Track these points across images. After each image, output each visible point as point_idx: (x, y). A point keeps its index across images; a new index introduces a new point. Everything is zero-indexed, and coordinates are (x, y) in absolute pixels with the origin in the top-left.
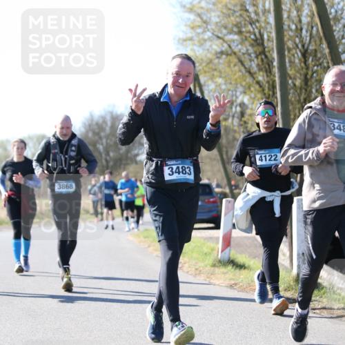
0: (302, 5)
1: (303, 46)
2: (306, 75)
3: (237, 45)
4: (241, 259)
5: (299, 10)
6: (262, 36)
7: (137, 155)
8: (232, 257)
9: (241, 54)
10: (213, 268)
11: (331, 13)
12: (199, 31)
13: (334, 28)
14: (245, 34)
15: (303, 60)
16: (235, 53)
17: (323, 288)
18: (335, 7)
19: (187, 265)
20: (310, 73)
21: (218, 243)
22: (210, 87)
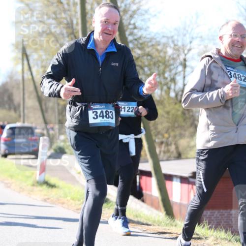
11: (121, 7)
17: (110, 202)
18: (125, 2)
19: (14, 185)
22: (34, 57)
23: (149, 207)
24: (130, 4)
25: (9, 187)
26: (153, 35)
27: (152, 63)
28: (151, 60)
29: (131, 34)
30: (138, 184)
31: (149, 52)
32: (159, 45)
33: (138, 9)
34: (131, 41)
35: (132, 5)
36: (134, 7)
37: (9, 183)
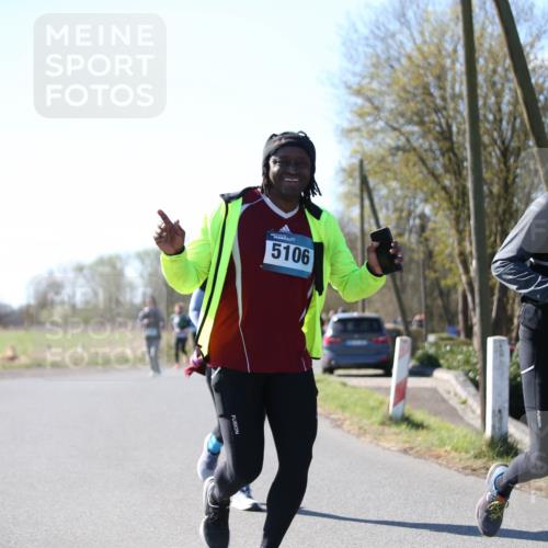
0: (503, 90)
1: (503, 142)
2: (506, 179)
3: (418, 139)
4: (418, 416)
5: (499, 95)
6: (449, 127)
8: (407, 413)
9: (421, 151)
10: (381, 428)
12: (369, 119)
14: (428, 125)
15: (502, 160)
16: (415, 149)
19: (348, 422)
20: (511, 177)
21: (388, 394)
22: (381, 192)
25: (340, 426)
37: (339, 419)
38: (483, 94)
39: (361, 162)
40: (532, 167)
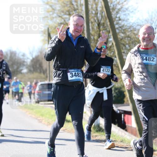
0: (98, 2)
1: (98, 21)
2: (99, 34)
5: (96, 4)
7: (22, 70)
11: (111, 6)
12: (51, 13)
13: (112, 13)
15: (98, 27)
18: (113, 3)
19: (44, 121)
23: (130, 134)
24: (116, 5)
25: (41, 122)
26: (131, 24)
27: (131, 42)
28: (130, 40)
29: (117, 24)
30: (123, 120)
31: (129, 35)
32: (135, 30)
33: (122, 8)
34: (117, 28)
35: (118, 5)
36: (119, 7)
37: (41, 119)
38: (91, 4)
39: (48, 28)
40: (108, 30)
